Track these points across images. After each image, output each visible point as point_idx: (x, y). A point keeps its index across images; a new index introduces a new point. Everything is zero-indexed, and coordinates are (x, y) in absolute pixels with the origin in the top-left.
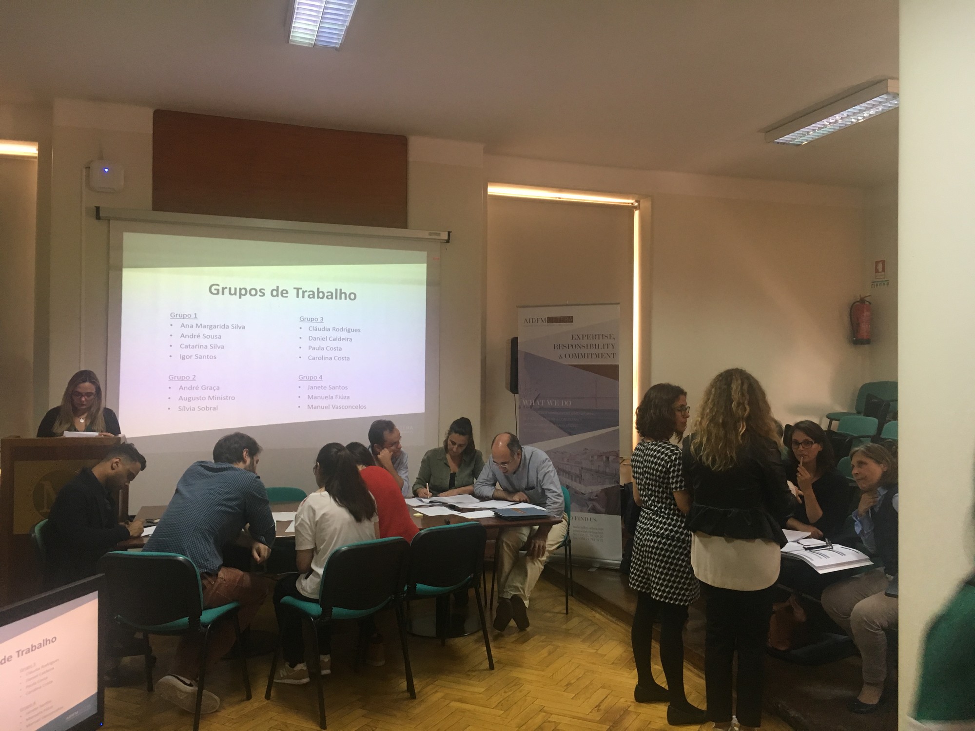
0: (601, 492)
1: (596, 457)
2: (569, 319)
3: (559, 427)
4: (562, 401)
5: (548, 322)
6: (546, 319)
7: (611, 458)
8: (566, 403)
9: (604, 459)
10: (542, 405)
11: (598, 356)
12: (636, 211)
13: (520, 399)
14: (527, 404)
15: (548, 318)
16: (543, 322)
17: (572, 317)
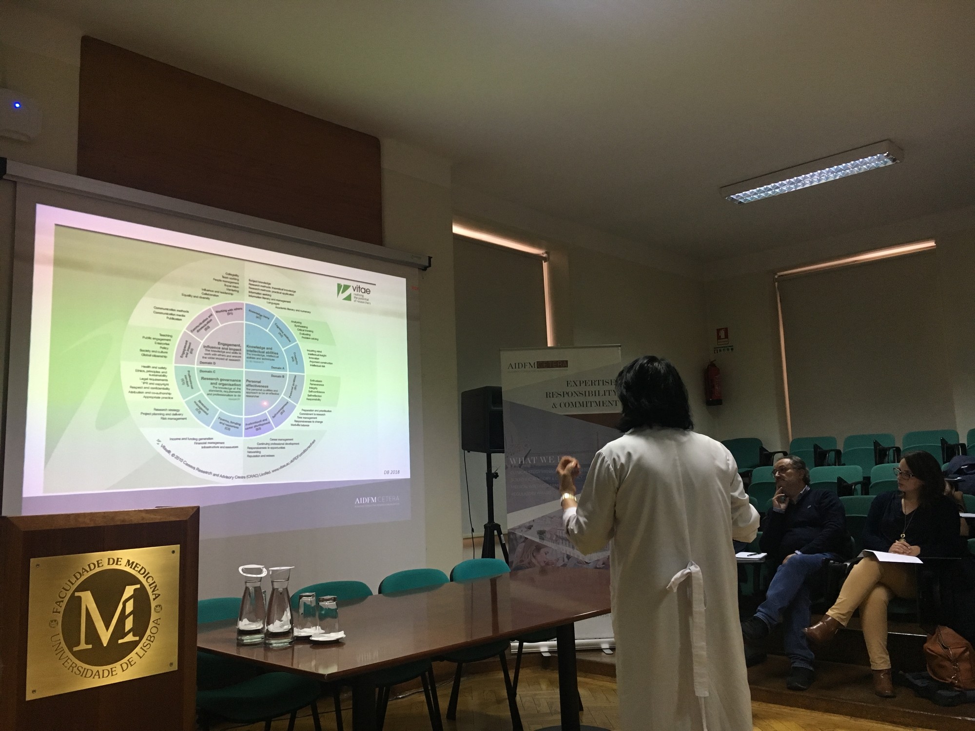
2: (564, 364)
3: (556, 488)
5: (538, 368)
6: (536, 364)
10: (534, 462)
11: (598, 404)
12: (544, 262)
13: (507, 457)
14: (515, 463)
15: (537, 362)
16: (532, 367)
17: (567, 361)
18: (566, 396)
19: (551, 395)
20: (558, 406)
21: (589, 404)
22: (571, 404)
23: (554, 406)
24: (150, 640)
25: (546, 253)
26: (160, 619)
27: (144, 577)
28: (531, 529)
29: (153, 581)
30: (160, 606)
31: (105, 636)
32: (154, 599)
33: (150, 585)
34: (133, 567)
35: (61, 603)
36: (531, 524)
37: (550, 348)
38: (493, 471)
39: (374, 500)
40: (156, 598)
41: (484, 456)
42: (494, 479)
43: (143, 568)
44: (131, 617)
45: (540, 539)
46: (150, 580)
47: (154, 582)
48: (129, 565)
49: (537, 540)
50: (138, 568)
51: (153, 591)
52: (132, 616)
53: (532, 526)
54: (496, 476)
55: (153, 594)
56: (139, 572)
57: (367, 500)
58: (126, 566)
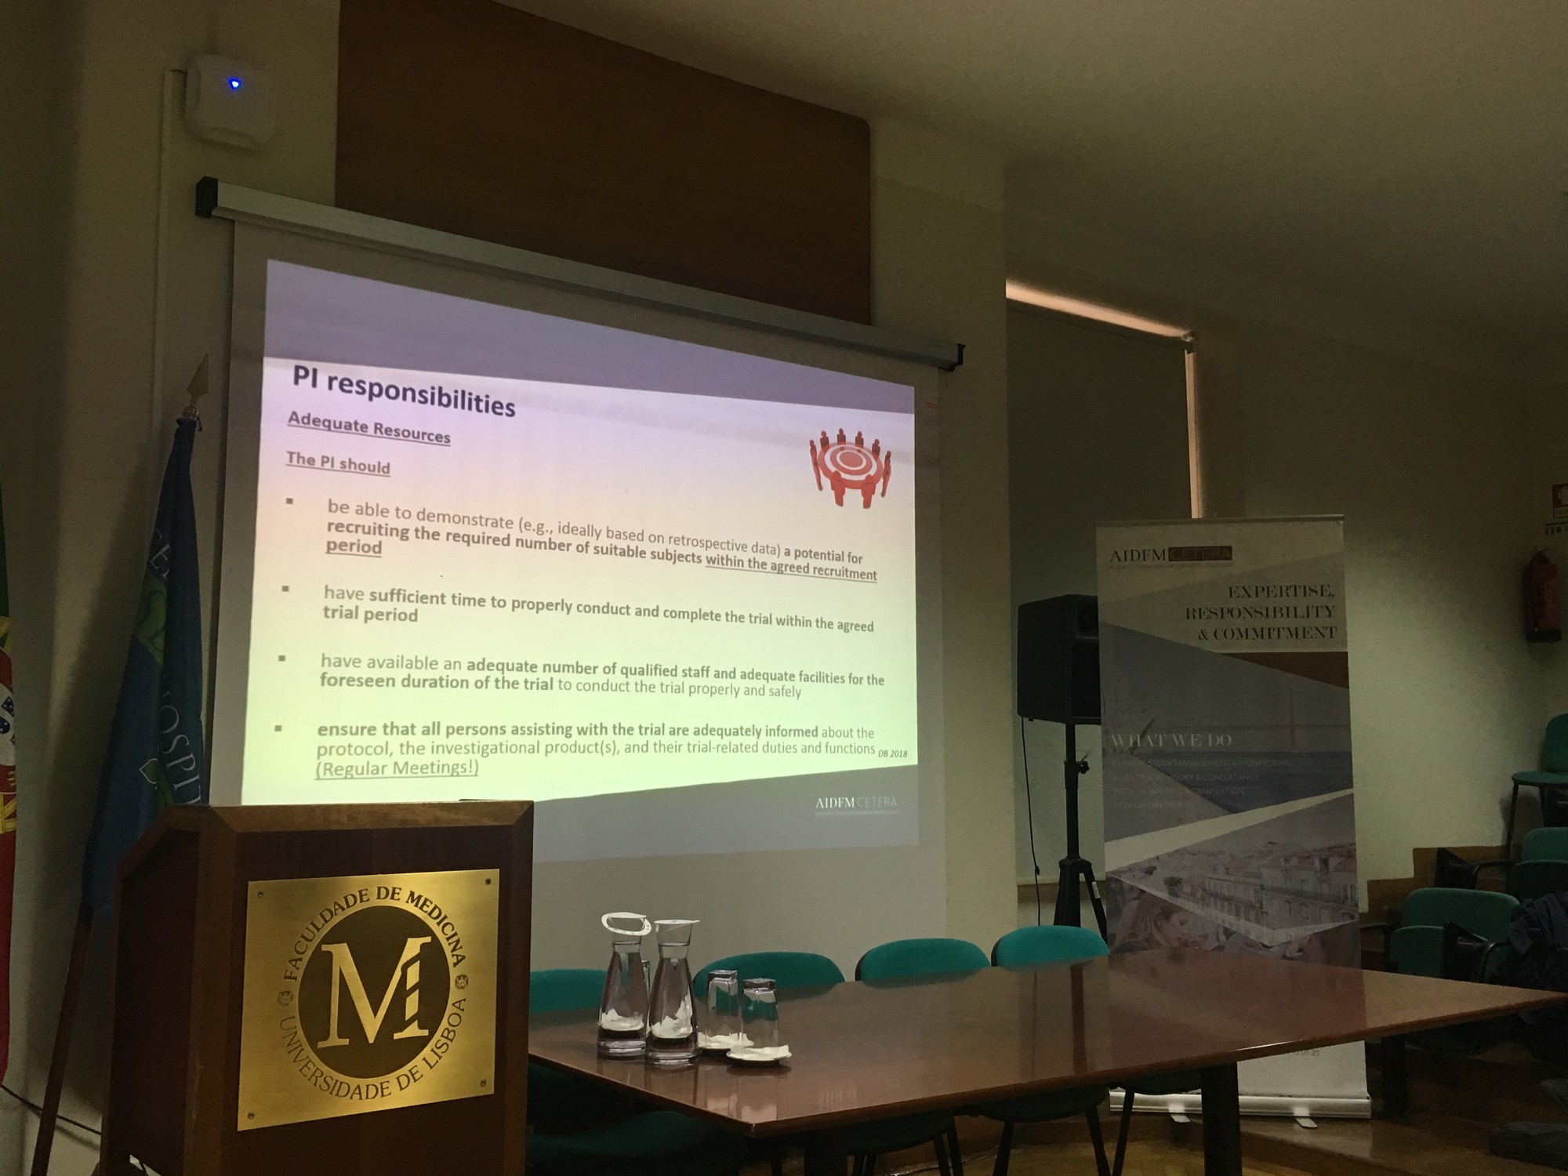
0: (1310, 940)
1: (1294, 862)
2: (1223, 553)
3: (1204, 796)
4: (1210, 735)
5: (1170, 560)
6: (1167, 552)
7: (1333, 862)
8: (1220, 740)
9: (1317, 864)
10: (1161, 745)
11: (1294, 634)
12: (1189, 353)
13: (1105, 733)
14: (1122, 744)
15: (1170, 549)
16: (1159, 559)
17: (1230, 548)
18: (1227, 615)
19: (1197, 614)
20: (1210, 635)
21: (1274, 634)
22: (1236, 632)
23: (1203, 635)
24: (447, 1038)
25: (1192, 334)
26: (465, 1000)
27: (439, 924)
28: (1152, 874)
29: (453, 932)
30: (464, 977)
31: (372, 1024)
32: (455, 965)
33: (448, 939)
34: (419, 905)
35: (298, 962)
36: (1153, 865)
37: (1197, 521)
38: (1078, 759)
39: (850, 803)
40: (459, 962)
41: (1062, 727)
42: (1080, 775)
43: (436, 907)
44: (416, 994)
45: (1170, 893)
46: (448, 930)
47: (455, 934)
48: (412, 902)
49: (1164, 895)
50: (428, 906)
51: (454, 950)
52: (417, 991)
53: (1155, 868)
54: (1084, 768)
55: (453, 955)
56: (430, 914)
57: (839, 802)
58: (407, 902)
